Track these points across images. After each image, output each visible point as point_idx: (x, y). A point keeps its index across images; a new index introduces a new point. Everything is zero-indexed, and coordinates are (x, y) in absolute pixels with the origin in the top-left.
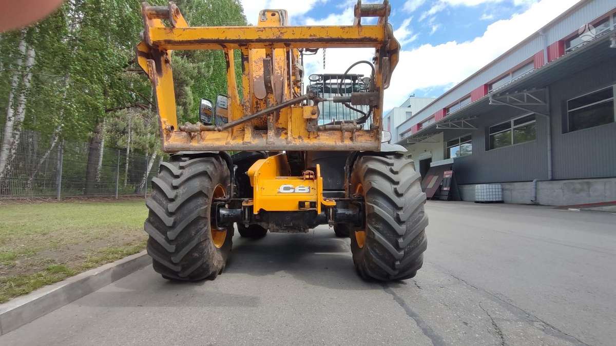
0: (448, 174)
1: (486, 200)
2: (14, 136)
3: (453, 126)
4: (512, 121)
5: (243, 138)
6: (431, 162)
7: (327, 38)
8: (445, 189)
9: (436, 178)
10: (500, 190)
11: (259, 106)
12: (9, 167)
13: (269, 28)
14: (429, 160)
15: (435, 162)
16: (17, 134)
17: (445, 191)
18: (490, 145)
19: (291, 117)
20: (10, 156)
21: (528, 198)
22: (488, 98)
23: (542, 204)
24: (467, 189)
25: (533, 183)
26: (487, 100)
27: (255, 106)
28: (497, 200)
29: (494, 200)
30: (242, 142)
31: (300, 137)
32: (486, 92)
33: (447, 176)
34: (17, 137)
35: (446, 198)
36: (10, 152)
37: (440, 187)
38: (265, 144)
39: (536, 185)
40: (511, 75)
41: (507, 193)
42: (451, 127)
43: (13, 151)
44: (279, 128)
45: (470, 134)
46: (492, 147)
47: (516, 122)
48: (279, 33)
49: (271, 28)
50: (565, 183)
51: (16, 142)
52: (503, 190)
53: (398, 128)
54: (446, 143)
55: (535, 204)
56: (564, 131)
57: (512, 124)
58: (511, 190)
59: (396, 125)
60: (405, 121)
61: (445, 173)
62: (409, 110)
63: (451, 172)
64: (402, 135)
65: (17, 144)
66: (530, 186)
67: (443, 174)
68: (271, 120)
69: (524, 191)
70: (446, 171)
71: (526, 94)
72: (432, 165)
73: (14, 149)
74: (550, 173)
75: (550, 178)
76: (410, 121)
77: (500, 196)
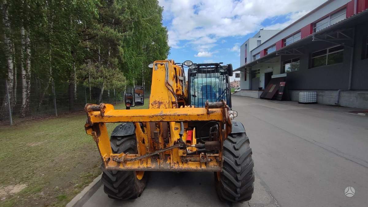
0: (282, 84)
1: (306, 102)
2: (27, 83)
3: (287, 53)
4: (328, 49)
5: (147, 164)
6: (272, 75)
7: (189, 120)
8: (280, 93)
9: (274, 86)
10: (315, 96)
11: (154, 144)
12: (28, 100)
13: (156, 116)
14: (271, 74)
15: (275, 75)
16: (29, 81)
17: (280, 94)
18: (312, 65)
19: (172, 153)
20: (27, 94)
21: (333, 102)
22: (312, 37)
23: (341, 106)
24: (295, 93)
25: (337, 92)
26: (311, 38)
27: (152, 144)
28: (313, 101)
29: (311, 102)
30: (146, 166)
31: (178, 163)
32: (311, 33)
33: (282, 85)
34: (29, 83)
35: (280, 99)
36: (27, 92)
37: (277, 92)
38: (159, 168)
39: (339, 94)
40: (329, 17)
41: (320, 98)
42: (286, 54)
43: (29, 91)
44: (166, 154)
45: (298, 57)
46: (313, 67)
47: (330, 51)
48: (162, 119)
49: (157, 116)
50: (359, 93)
51: (29, 86)
52: (317, 95)
53: (252, 51)
54: (283, 62)
55: (337, 106)
56: (363, 58)
57: (328, 51)
58: (323, 96)
59: (251, 49)
60: (256, 47)
61: (281, 83)
62: (259, 39)
63: (285, 83)
64: (254, 56)
65: (30, 87)
66: (335, 94)
67: (279, 84)
68: (161, 155)
69: (331, 97)
70: (281, 82)
71: (338, 32)
72: (273, 77)
73: (29, 90)
74: (349, 85)
75: (349, 88)
76: (260, 47)
77: (315, 99)
